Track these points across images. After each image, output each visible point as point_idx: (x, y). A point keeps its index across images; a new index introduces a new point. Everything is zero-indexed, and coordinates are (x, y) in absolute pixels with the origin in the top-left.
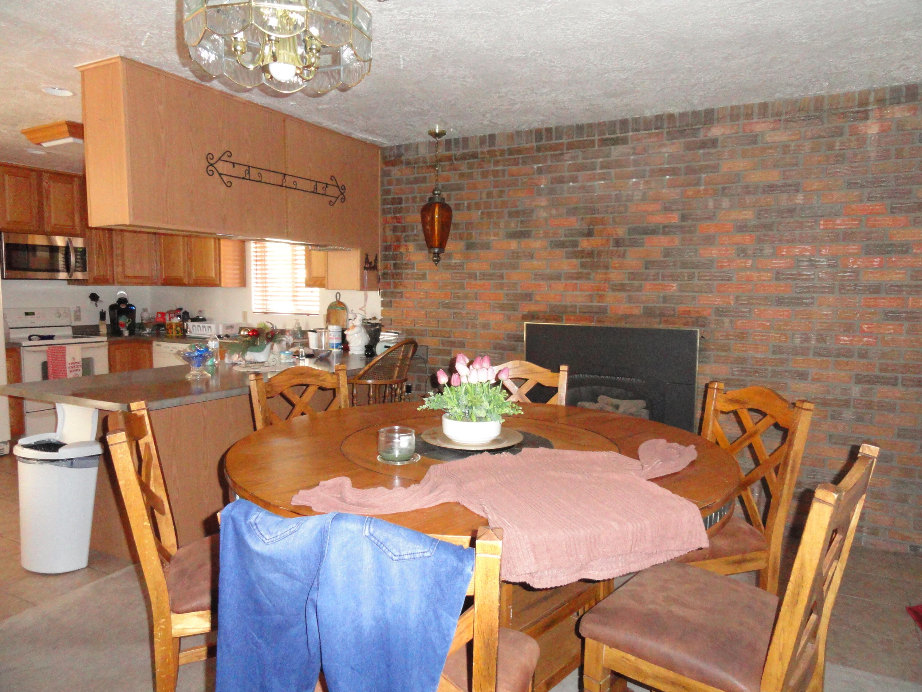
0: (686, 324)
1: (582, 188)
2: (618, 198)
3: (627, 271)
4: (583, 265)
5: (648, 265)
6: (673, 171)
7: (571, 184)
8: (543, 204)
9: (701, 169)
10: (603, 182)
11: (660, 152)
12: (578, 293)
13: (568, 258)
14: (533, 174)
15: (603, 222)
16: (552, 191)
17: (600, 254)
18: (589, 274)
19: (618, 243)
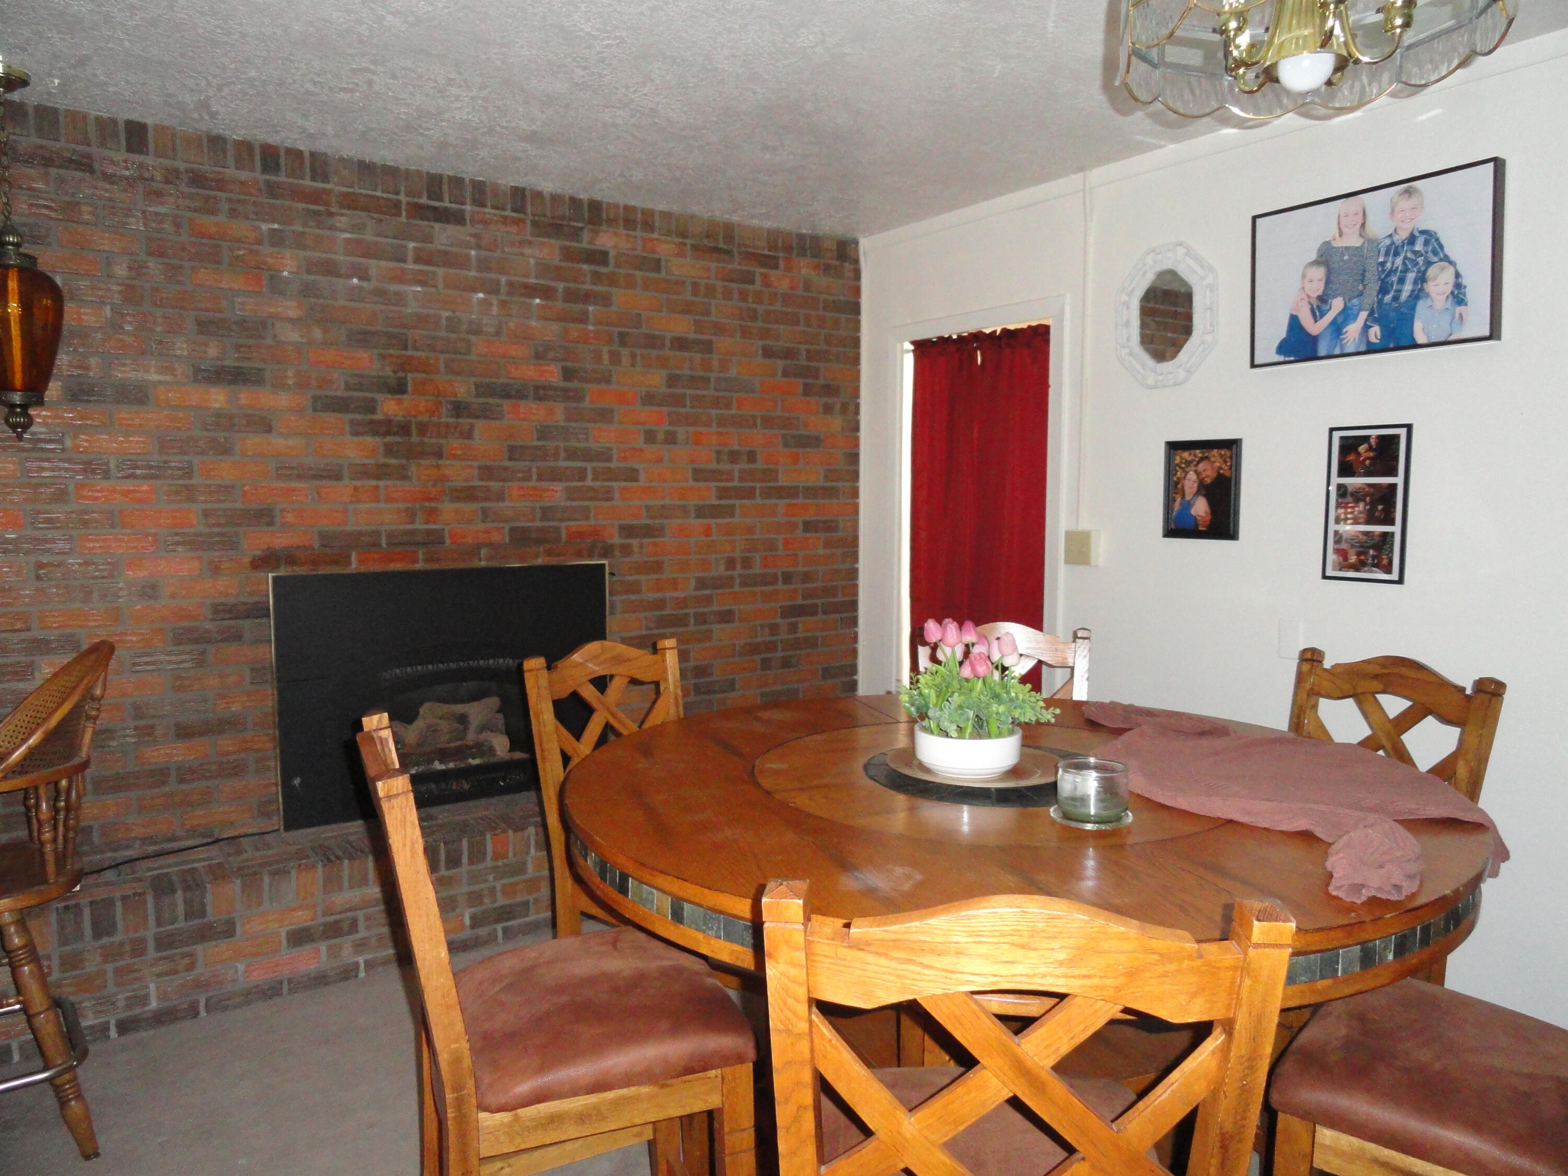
0: (579, 554)
1: (380, 293)
2: (453, 325)
3: (475, 464)
4: (389, 450)
5: (514, 452)
6: (546, 293)
7: (355, 281)
8: (292, 314)
9: (587, 297)
10: (419, 289)
11: (523, 255)
12: (382, 505)
13: (355, 434)
14: (259, 242)
15: (425, 367)
16: (308, 291)
17: (423, 429)
18: (403, 467)
19: (459, 409)
